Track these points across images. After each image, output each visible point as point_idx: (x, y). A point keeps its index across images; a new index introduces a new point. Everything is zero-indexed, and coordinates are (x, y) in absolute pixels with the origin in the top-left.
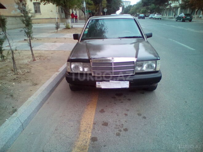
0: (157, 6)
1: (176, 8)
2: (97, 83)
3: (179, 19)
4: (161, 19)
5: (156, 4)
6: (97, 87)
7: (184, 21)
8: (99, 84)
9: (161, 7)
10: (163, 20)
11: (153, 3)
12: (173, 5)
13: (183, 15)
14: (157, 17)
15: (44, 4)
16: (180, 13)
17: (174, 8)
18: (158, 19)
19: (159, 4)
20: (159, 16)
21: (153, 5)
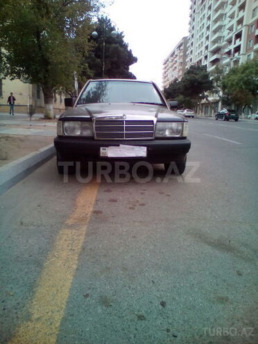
0: (187, 98)
1: (216, 103)
2: (101, 148)
3: (219, 116)
4: (193, 117)
5: (186, 95)
6: (101, 155)
7: (228, 120)
8: (104, 151)
9: (193, 101)
10: (197, 118)
11: (182, 93)
12: (210, 99)
13: (225, 111)
14: (187, 114)
15: (11, 80)
16: (222, 109)
17: (212, 103)
18: (189, 117)
19: (190, 95)
20: (191, 113)
21: (181, 97)
